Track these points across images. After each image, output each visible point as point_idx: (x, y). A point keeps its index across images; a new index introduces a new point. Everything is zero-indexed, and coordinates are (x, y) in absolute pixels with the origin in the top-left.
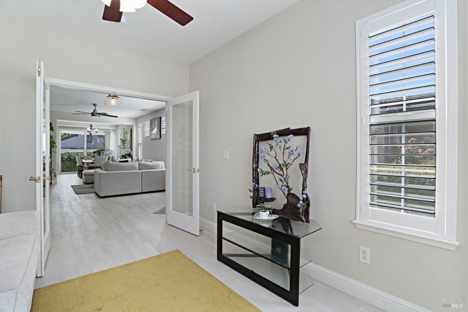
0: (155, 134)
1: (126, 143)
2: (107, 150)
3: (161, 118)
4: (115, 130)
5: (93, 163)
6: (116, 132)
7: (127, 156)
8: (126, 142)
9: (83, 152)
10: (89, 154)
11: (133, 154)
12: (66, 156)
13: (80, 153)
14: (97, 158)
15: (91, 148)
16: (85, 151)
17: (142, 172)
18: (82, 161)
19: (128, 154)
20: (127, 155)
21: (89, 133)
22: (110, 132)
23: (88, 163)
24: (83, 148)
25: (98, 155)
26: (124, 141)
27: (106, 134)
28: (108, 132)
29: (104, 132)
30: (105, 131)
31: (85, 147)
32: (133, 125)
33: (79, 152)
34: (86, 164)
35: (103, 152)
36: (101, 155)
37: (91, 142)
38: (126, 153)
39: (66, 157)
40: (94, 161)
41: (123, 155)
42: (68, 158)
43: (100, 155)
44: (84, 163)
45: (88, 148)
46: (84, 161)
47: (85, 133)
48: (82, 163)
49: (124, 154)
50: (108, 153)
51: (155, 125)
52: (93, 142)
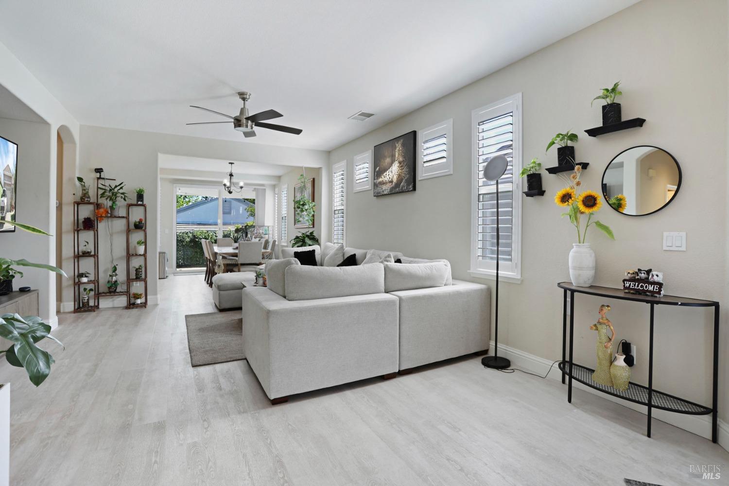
0: (391, 182)
1: (306, 210)
2: (260, 227)
3: (414, 133)
4: (274, 187)
5: (235, 255)
6: (277, 190)
7: (307, 241)
8: (306, 207)
9: (216, 231)
10: (226, 233)
11: (320, 236)
12: (189, 237)
13: (211, 231)
14: (243, 243)
15: (230, 224)
16: (220, 230)
17: (400, 299)
18: (212, 249)
19: (308, 234)
20: (308, 236)
21: (227, 189)
22: (265, 189)
23: (225, 256)
24: (216, 224)
25: (244, 235)
26: (301, 203)
27: (257, 195)
28: (260, 190)
29: (253, 191)
30: (255, 189)
31: (220, 221)
32: (320, 168)
33: (209, 231)
34: (221, 257)
35: (253, 229)
36: (249, 236)
37: (230, 213)
38: (304, 231)
39: (188, 240)
40: (236, 251)
41: (297, 237)
42: (191, 241)
43: (246, 236)
44: (216, 253)
45: (224, 224)
46: (216, 249)
47: (220, 193)
48: (212, 254)
49: (300, 235)
50: (261, 231)
51: (393, 156)
52: (233, 212)
